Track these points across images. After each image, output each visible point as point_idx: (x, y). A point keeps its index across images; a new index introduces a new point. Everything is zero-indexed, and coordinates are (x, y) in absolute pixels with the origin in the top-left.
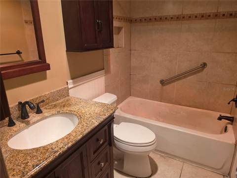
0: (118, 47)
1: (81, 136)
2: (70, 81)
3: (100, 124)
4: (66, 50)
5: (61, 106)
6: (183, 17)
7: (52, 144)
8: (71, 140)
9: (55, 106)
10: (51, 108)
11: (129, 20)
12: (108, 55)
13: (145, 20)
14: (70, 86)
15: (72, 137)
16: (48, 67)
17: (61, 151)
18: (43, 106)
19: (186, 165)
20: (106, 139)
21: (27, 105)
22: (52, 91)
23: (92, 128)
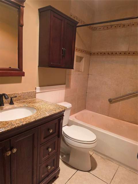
0: (79, 71)
1: (34, 120)
2: (38, 88)
3: (50, 116)
4: (38, 65)
5: (28, 103)
6: (129, 53)
7: (12, 121)
8: (26, 120)
9: (24, 102)
10: (20, 103)
11: (89, 53)
12: (70, 74)
13: (101, 53)
14: (37, 91)
15: (27, 119)
16: (23, 74)
17: (16, 126)
18: (15, 101)
19: (120, 167)
20: (55, 131)
21: (3, 96)
22: (24, 92)
23: (43, 116)
